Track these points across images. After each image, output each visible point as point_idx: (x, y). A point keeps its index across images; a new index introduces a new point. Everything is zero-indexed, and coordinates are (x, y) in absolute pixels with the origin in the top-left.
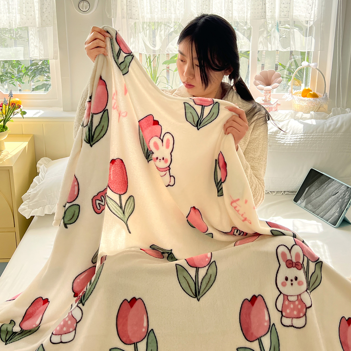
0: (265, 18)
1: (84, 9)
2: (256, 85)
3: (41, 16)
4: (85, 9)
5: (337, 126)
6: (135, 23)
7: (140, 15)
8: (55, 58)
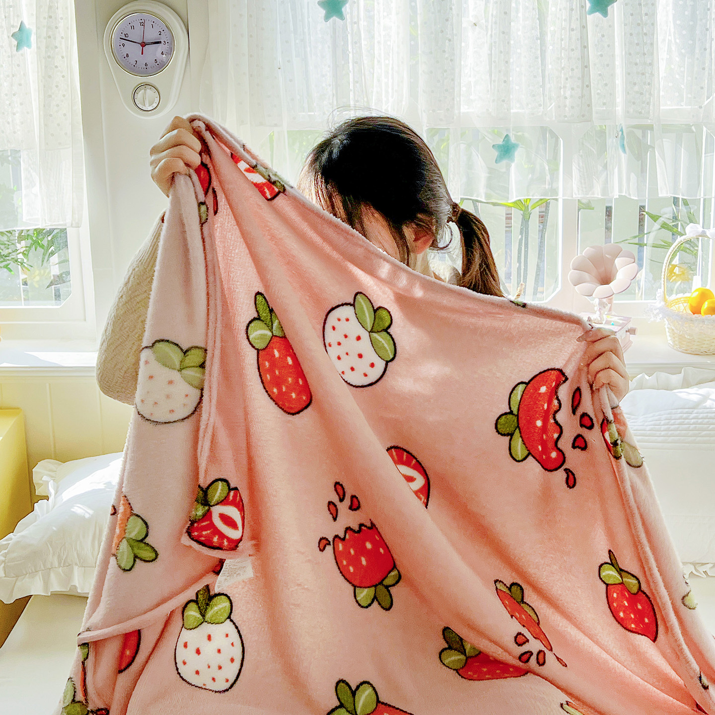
1: (147, 105)
3: (46, 125)
4: (150, 106)
8: (78, 224)
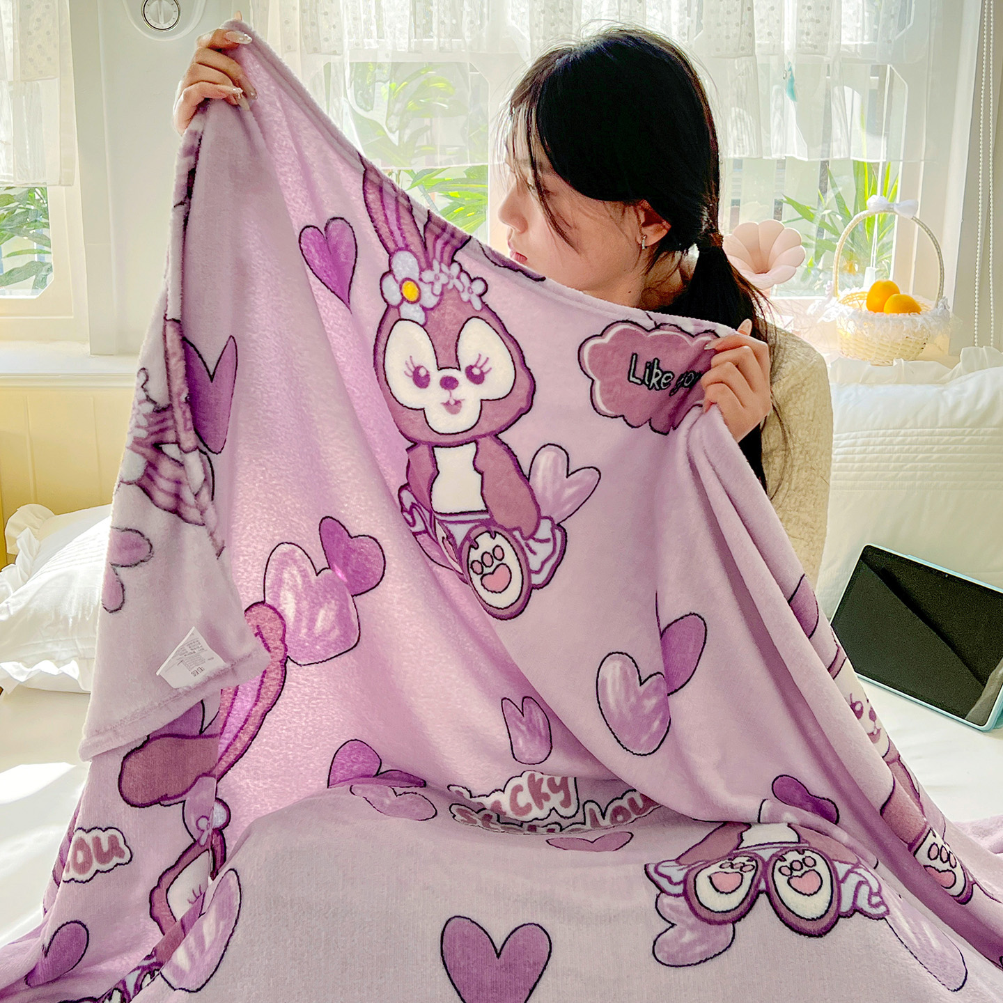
0: (751, 54)
1: (162, 22)
3: (22, 46)
4: (165, 22)
5: (979, 406)
8: (66, 182)
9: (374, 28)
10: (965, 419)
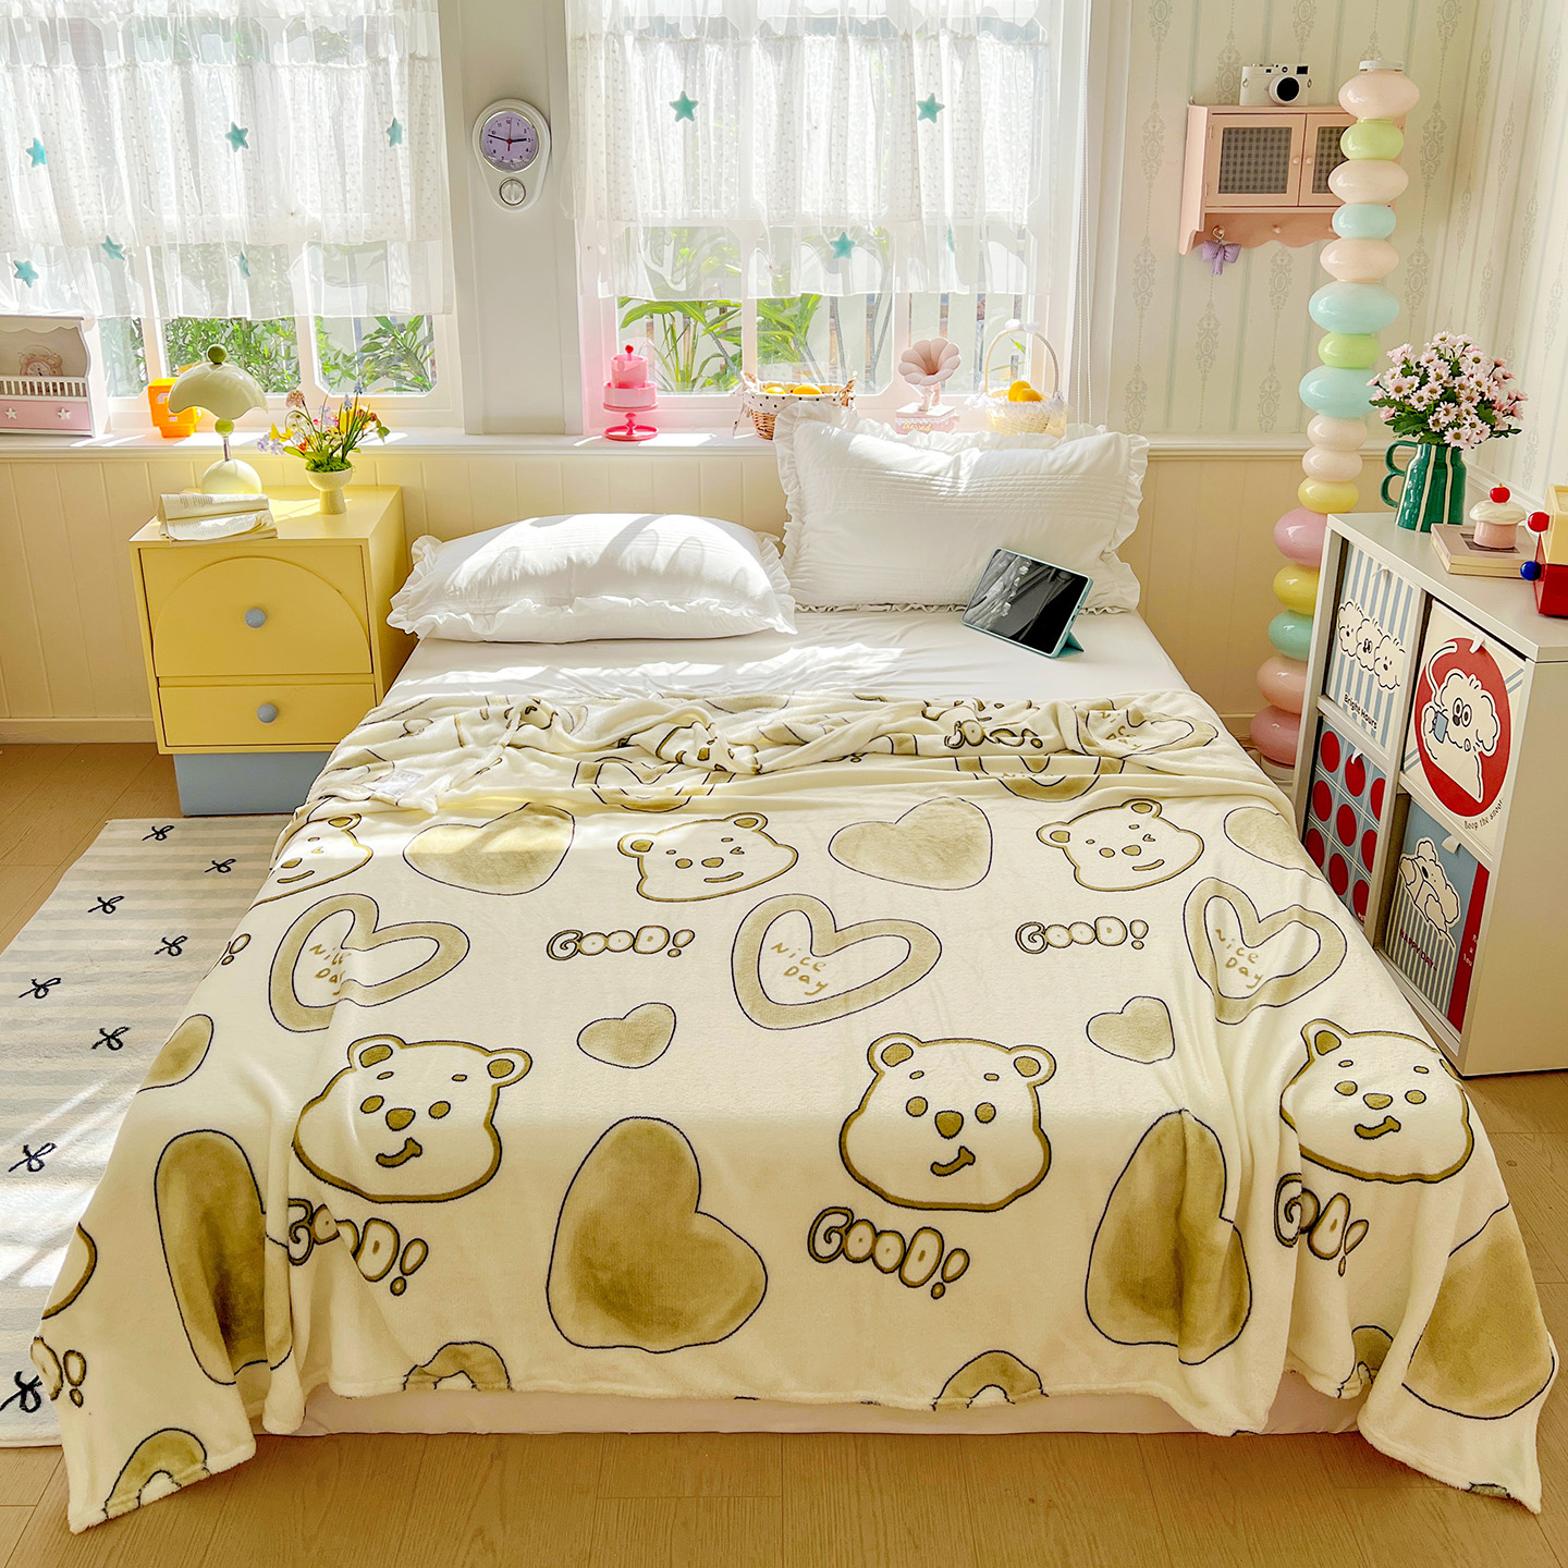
0: (919, 219)
1: (513, 200)
2: (904, 373)
3: (417, 217)
5: (1071, 460)
6: (628, 230)
7: (639, 212)
8: (447, 311)
9: (659, 203)
10: (1060, 468)
